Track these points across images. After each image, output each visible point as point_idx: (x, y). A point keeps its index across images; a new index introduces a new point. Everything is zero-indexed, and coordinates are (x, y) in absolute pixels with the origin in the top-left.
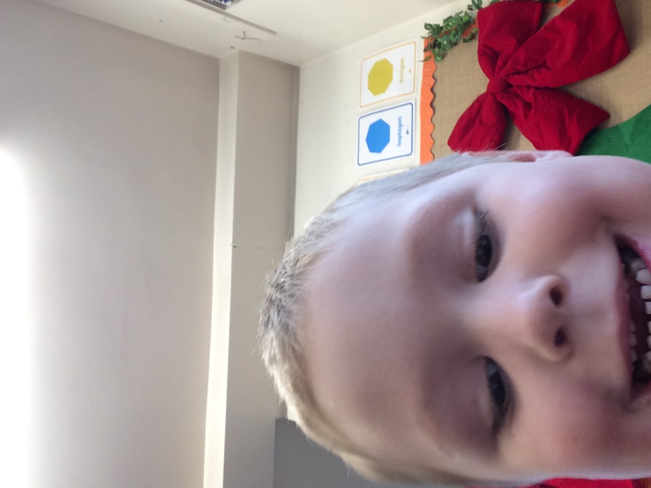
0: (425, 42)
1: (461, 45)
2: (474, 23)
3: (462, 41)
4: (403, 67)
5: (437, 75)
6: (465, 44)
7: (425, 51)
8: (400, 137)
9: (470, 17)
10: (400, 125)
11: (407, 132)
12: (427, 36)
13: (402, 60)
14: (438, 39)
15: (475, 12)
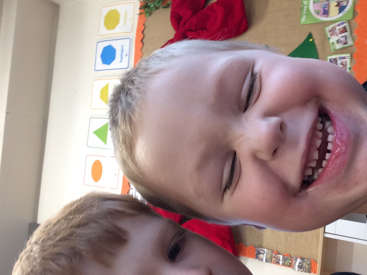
0: (141, 3)
1: (161, 9)
3: (162, 7)
4: (126, 16)
5: (146, 24)
6: (163, 9)
7: (140, 9)
8: (122, 58)
10: (122, 51)
11: (126, 55)
13: (126, 12)
14: (148, 3)
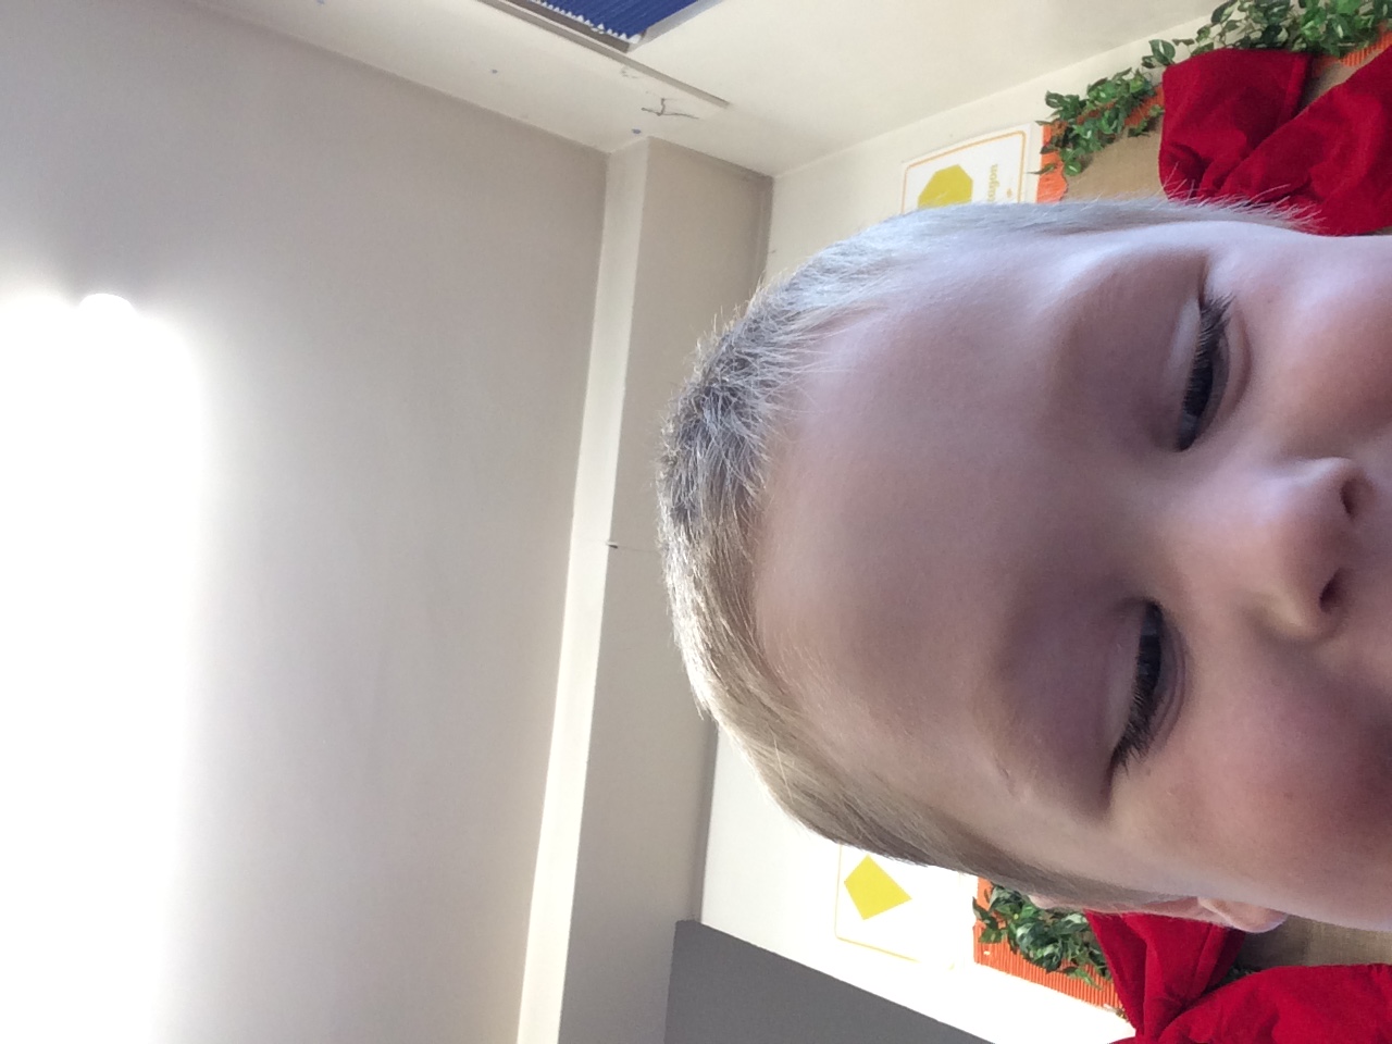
0: (1046, 131)
1: (1125, 141)
2: (1156, 94)
3: (1126, 132)
4: (993, 184)
6: (1132, 139)
7: (1044, 151)
9: (1146, 82)
12: (1050, 120)
13: (994, 169)
14: (1074, 127)
15: (1158, 73)
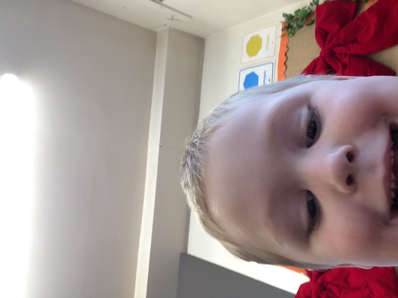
0: (283, 25)
1: (305, 27)
2: (314, 14)
3: (306, 24)
4: (268, 40)
5: (289, 45)
6: (308, 27)
7: (282, 30)
8: (264, 83)
9: (311, 11)
10: (265, 76)
11: (269, 80)
12: (284, 21)
13: (268, 36)
14: (291, 23)
